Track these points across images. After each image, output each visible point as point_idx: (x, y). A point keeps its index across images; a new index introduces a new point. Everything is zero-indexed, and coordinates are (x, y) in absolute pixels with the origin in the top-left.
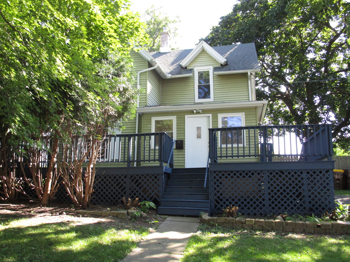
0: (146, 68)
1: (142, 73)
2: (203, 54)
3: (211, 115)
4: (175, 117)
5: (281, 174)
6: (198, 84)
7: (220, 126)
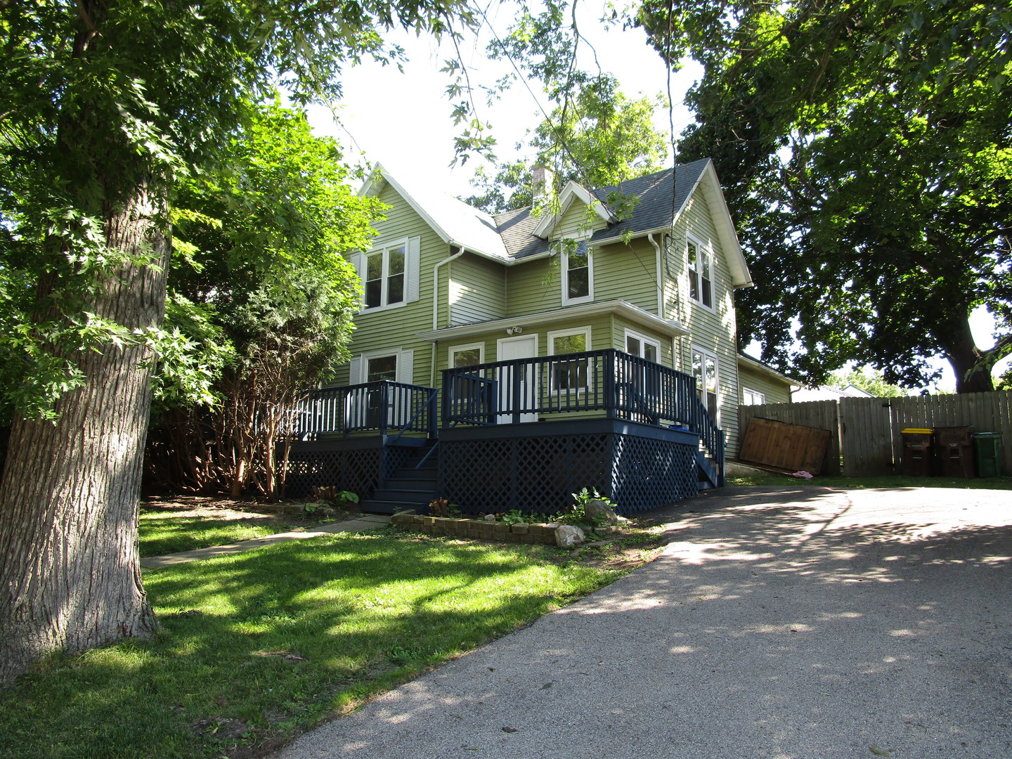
0: (447, 257)
1: (441, 266)
2: (578, 207)
3: (536, 336)
4: (483, 343)
5: (535, 444)
6: (567, 269)
7: (551, 352)
